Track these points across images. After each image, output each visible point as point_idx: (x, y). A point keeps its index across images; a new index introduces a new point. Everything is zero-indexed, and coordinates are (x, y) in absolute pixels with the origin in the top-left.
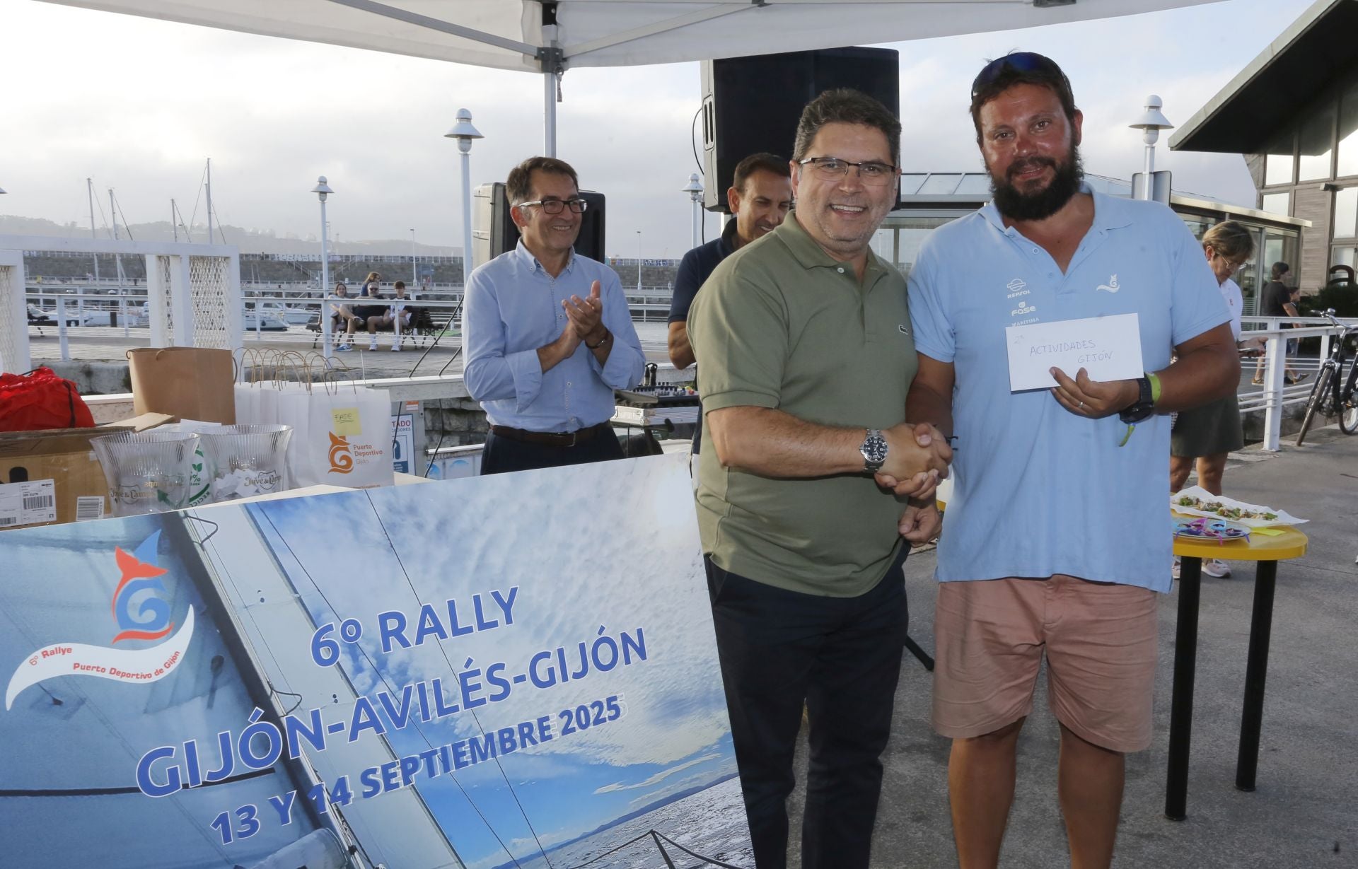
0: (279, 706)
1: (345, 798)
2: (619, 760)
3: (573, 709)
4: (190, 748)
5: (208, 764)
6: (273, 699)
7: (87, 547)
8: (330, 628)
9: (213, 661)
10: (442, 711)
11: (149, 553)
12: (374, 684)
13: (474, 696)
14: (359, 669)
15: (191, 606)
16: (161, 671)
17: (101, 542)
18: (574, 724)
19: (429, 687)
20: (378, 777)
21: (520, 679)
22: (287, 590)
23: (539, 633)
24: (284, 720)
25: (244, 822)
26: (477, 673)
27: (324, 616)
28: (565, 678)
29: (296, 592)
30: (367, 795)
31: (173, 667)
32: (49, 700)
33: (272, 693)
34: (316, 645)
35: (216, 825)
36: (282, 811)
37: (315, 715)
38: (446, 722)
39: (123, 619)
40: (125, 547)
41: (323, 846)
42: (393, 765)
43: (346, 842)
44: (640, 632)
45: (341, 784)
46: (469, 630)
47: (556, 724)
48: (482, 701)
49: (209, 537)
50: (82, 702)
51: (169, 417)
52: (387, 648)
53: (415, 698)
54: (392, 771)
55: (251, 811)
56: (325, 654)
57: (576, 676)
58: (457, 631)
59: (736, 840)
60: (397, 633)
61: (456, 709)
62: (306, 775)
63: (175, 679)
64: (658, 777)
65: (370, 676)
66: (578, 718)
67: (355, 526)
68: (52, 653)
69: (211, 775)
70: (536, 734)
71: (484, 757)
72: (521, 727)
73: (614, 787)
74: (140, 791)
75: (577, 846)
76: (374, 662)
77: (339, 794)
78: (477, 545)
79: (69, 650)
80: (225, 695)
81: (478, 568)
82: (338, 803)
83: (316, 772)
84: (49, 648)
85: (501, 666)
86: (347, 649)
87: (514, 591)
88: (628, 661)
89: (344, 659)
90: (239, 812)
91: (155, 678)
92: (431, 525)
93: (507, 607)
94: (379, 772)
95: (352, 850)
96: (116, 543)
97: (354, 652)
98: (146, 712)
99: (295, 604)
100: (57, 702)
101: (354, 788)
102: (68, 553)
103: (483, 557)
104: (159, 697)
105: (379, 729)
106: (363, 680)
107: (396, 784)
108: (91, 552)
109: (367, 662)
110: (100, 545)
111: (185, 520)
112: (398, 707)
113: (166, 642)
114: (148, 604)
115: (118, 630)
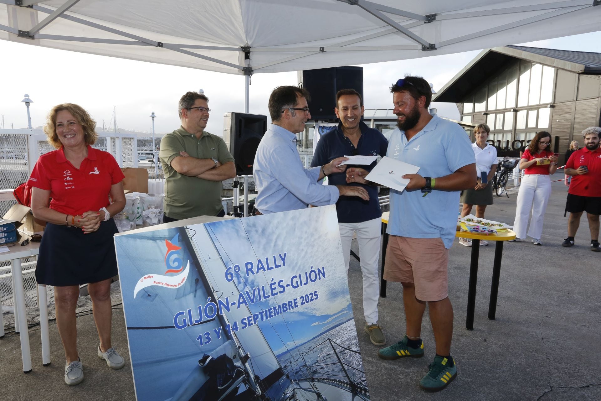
0: (216, 296)
1: (237, 329)
2: (318, 314)
3: (304, 296)
4: (189, 311)
5: (195, 318)
6: (214, 294)
7: (157, 239)
8: (230, 268)
9: (196, 280)
10: (265, 297)
11: (176, 242)
12: (244, 288)
13: (274, 292)
14: (239, 283)
15: (188, 260)
16: (180, 284)
17: (161, 238)
18: (304, 301)
19: (261, 288)
20: (246, 321)
21: (288, 285)
22: (217, 255)
23: (293, 269)
24: (217, 301)
25: (207, 338)
26: (275, 283)
27: (229, 264)
28: (301, 285)
29: (220, 255)
30: (243, 328)
31: (184, 282)
32: (147, 295)
33: (213, 291)
34: (227, 274)
35: (198, 339)
36: (218, 333)
37: (227, 299)
38: (266, 301)
39: (168, 266)
40: (168, 239)
41: (230, 346)
42: (251, 317)
43: (238, 345)
44: (323, 268)
45: (235, 323)
46: (272, 268)
47: (299, 301)
48: (277, 294)
49: (193, 236)
50: (157, 295)
51: (128, 191)
52: (248, 275)
53: (257, 293)
54: (250, 319)
55: (208, 334)
56: (229, 278)
57: (305, 284)
58: (269, 269)
59: (354, 341)
60: (251, 270)
61: (269, 296)
62: (224, 321)
63: (184, 287)
64: (330, 319)
65: (243, 285)
66: (306, 299)
67: (237, 231)
68: (147, 278)
69: (196, 321)
70: (293, 305)
71: (278, 313)
72: (289, 302)
73: (317, 323)
74: (175, 327)
75: (307, 344)
76: (244, 280)
77: (235, 328)
78: (274, 237)
79: (152, 277)
80: (200, 292)
81: (275, 246)
82: (235, 331)
83: (227, 320)
84: (146, 276)
85: (282, 281)
86: (236, 276)
87: (285, 254)
88: (320, 279)
89: (235, 279)
90: (205, 334)
91: (178, 287)
92: (260, 230)
93: (283, 260)
94: (247, 320)
95: (239, 347)
96: (166, 238)
97: (238, 276)
98: (176, 299)
99: (220, 259)
100: (149, 295)
101: (239, 326)
102: (151, 241)
103: (276, 242)
104: (180, 294)
105: (246, 304)
106: (241, 287)
107: (252, 324)
108: (158, 241)
109: (242, 280)
110: (161, 239)
111: (186, 230)
112: (252, 296)
113: (181, 274)
114: (175, 260)
115: (167, 270)
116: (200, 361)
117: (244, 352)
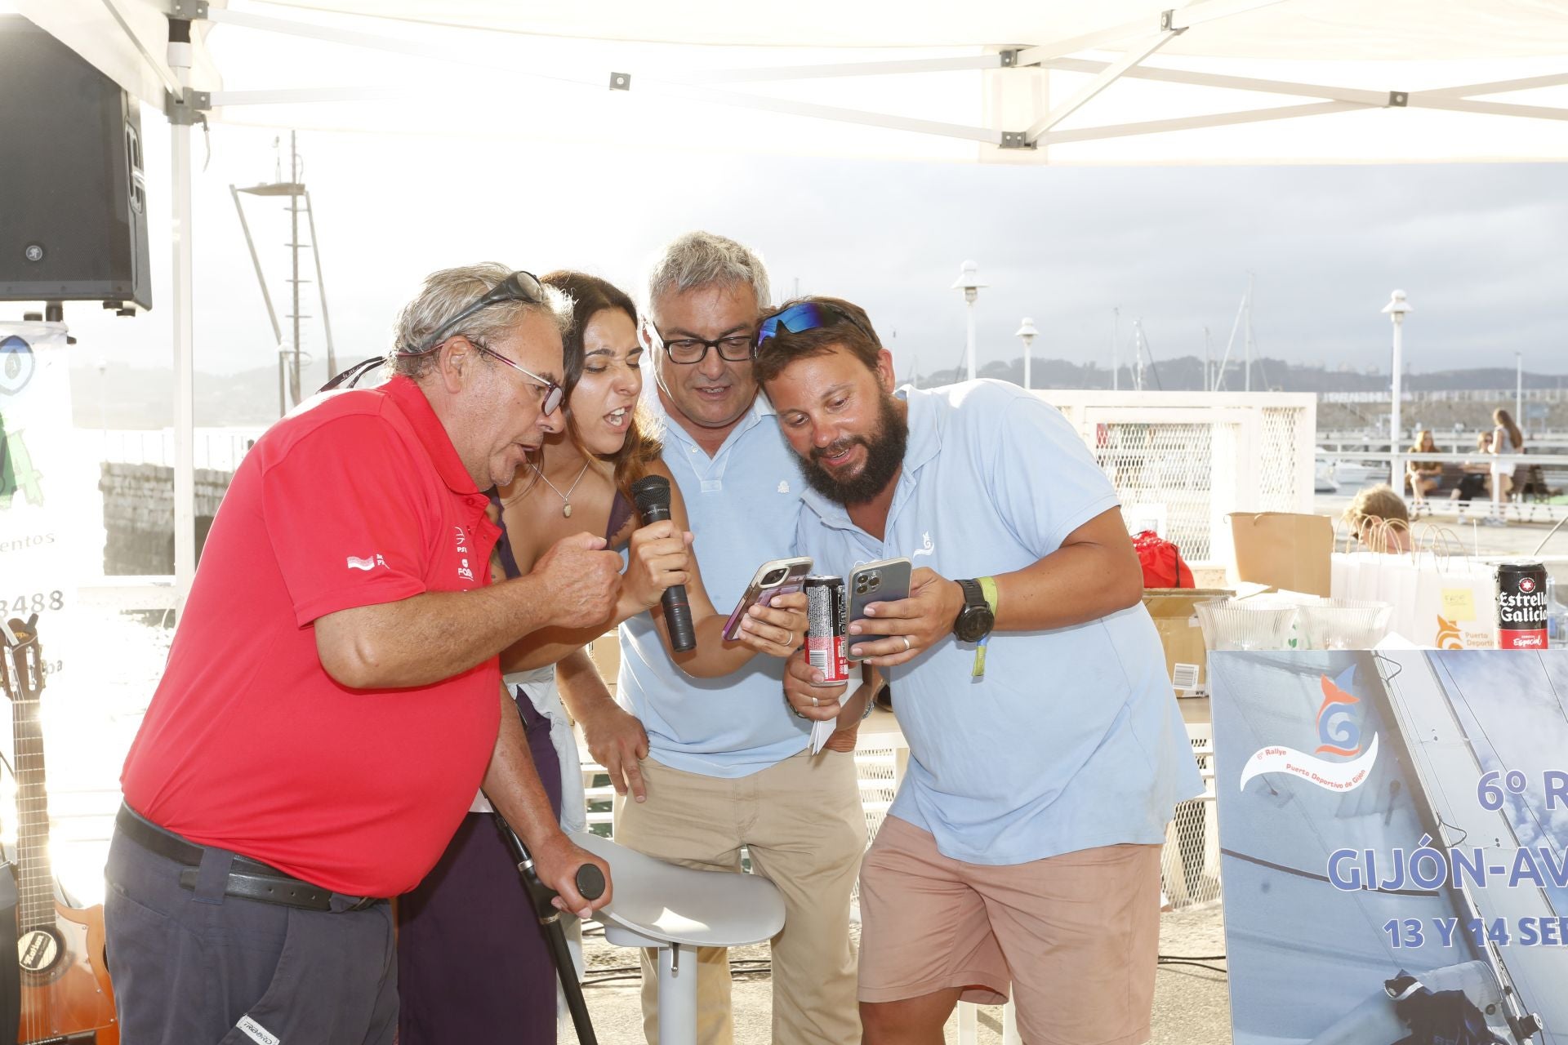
0: (1447, 839)
1: (1503, 939)
4: (1370, 855)
5: (1384, 875)
6: (1440, 829)
7: (1301, 671)
8: (1496, 775)
9: (1392, 785)
11: (1346, 683)
14: (1521, 820)
15: (1376, 734)
16: (1350, 784)
17: (1311, 669)
20: (1536, 928)
22: (1458, 734)
24: (1449, 851)
25: (1411, 933)
27: (1492, 763)
29: (1466, 737)
30: (1522, 942)
31: (1360, 782)
32: (1269, 789)
33: (1440, 824)
34: (1482, 789)
35: (1387, 928)
36: (1445, 933)
37: (1478, 853)
39: (1325, 736)
40: (1328, 676)
41: (1479, 978)
42: (1552, 921)
43: (1503, 982)
45: (1500, 924)
49: (1393, 676)
50: (1291, 796)
52: (1551, 805)
54: (1550, 926)
55: (1416, 924)
56: (1490, 800)
60: (1562, 793)
62: (1467, 906)
63: (1361, 792)
65: (1533, 829)
67: (1525, 684)
68: (1273, 752)
69: (1385, 883)
74: (1329, 881)
76: (1537, 816)
77: (1497, 934)
79: (1284, 753)
80: (1400, 817)
82: (1497, 941)
83: (1476, 906)
84: (1271, 748)
86: (1511, 798)
89: (1507, 806)
90: (1408, 923)
91: (1345, 789)
94: (1537, 923)
96: (1322, 670)
97: (1518, 803)
98: (1337, 816)
99: (1465, 747)
100: (1275, 793)
101: (1512, 933)
102: (1288, 674)
104: (1347, 807)
105: (1539, 882)
106: (1526, 831)
107: (1555, 942)
108: (1303, 676)
109: (1531, 816)
110: (1310, 671)
111: (1376, 659)
112: (1560, 867)
113: (1354, 762)
114: (1342, 726)
115: (1320, 744)
116: (1389, 984)
117: (1522, 1008)
